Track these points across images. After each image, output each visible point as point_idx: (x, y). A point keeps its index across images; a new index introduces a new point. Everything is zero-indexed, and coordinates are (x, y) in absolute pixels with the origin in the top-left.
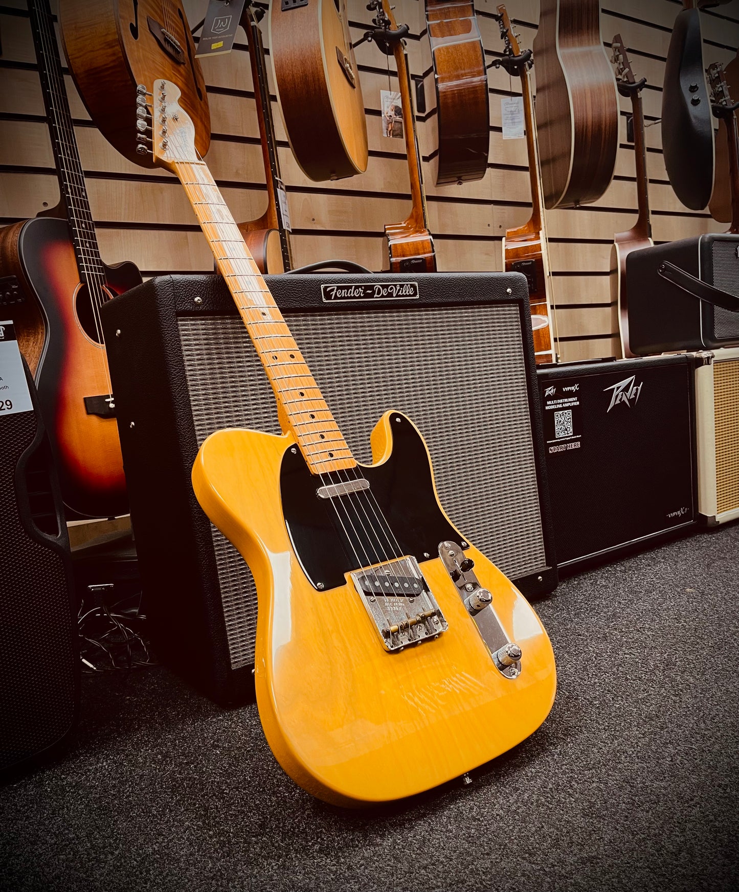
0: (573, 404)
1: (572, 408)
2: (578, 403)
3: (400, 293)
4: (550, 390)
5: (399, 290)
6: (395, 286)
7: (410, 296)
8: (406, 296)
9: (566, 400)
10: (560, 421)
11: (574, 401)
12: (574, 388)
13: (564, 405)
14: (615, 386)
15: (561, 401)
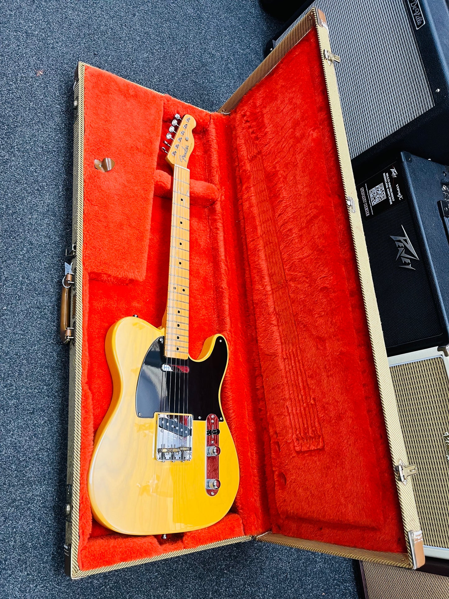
0: (390, 198)
1: (387, 199)
2: (391, 203)
3: (416, 17)
4: (395, 173)
5: (418, 15)
6: (420, 11)
7: (417, 23)
8: (416, 21)
9: (391, 190)
10: (378, 190)
11: (392, 199)
12: (400, 196)
13: (388, 189)
14: (407, 237)
15: (390, 186)
